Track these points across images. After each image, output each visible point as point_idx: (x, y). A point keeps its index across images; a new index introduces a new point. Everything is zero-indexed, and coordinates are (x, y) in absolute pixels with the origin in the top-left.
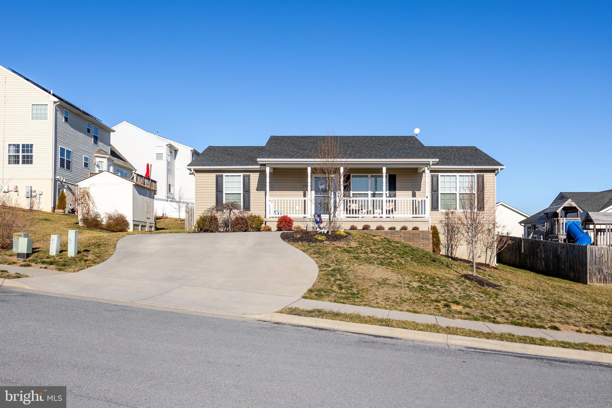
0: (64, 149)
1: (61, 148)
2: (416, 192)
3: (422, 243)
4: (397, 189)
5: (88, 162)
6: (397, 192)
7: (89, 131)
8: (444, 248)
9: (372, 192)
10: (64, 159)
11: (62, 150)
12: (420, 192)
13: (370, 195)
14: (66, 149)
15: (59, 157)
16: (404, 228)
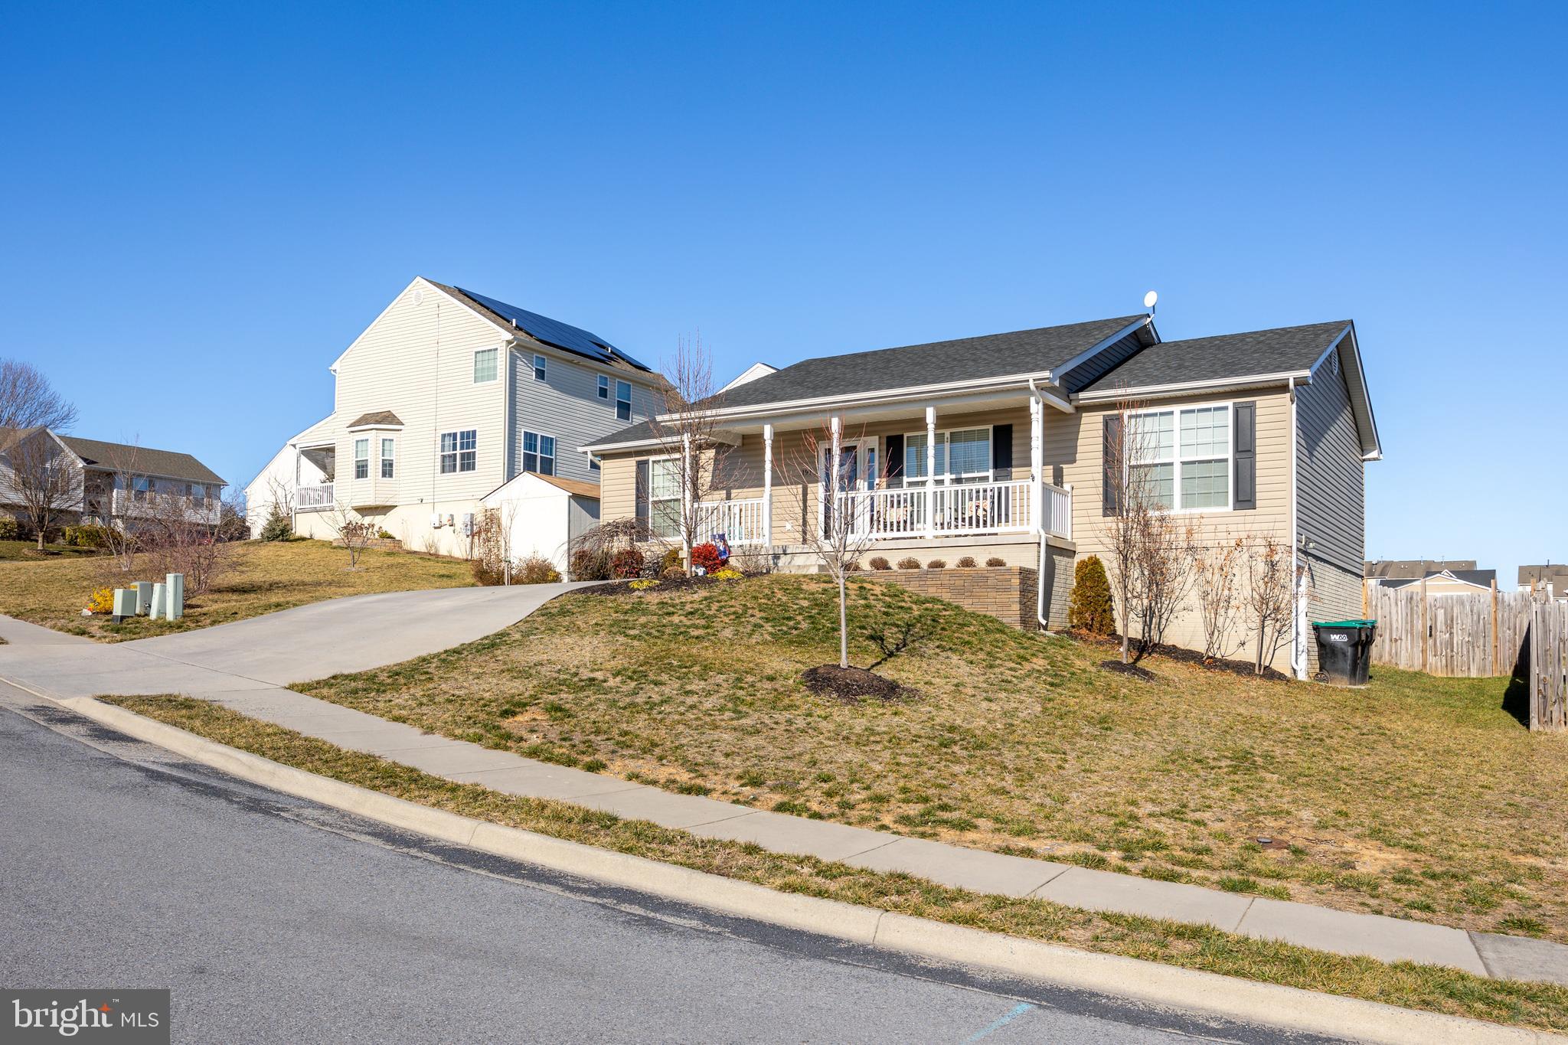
0: (536, 435)
1: (526, 433)
2: (1064, 466)
3: (994, 600)
4: (1014, 463)
5: (551, 455)
6: (1013, 470)
7: (603, 393)
8: (1139, 619)
9: (953, 476)
10: (536, 456)
11: (530, 438)
12: (1074, 465)
13: (947, 482)
14: (540, 434)
15: (522, 451)
16: (967, 563)
